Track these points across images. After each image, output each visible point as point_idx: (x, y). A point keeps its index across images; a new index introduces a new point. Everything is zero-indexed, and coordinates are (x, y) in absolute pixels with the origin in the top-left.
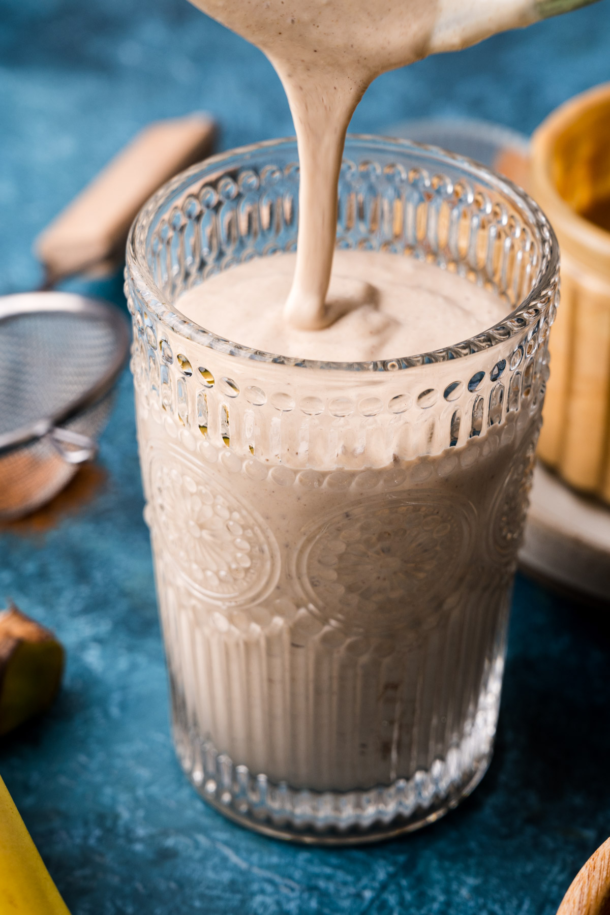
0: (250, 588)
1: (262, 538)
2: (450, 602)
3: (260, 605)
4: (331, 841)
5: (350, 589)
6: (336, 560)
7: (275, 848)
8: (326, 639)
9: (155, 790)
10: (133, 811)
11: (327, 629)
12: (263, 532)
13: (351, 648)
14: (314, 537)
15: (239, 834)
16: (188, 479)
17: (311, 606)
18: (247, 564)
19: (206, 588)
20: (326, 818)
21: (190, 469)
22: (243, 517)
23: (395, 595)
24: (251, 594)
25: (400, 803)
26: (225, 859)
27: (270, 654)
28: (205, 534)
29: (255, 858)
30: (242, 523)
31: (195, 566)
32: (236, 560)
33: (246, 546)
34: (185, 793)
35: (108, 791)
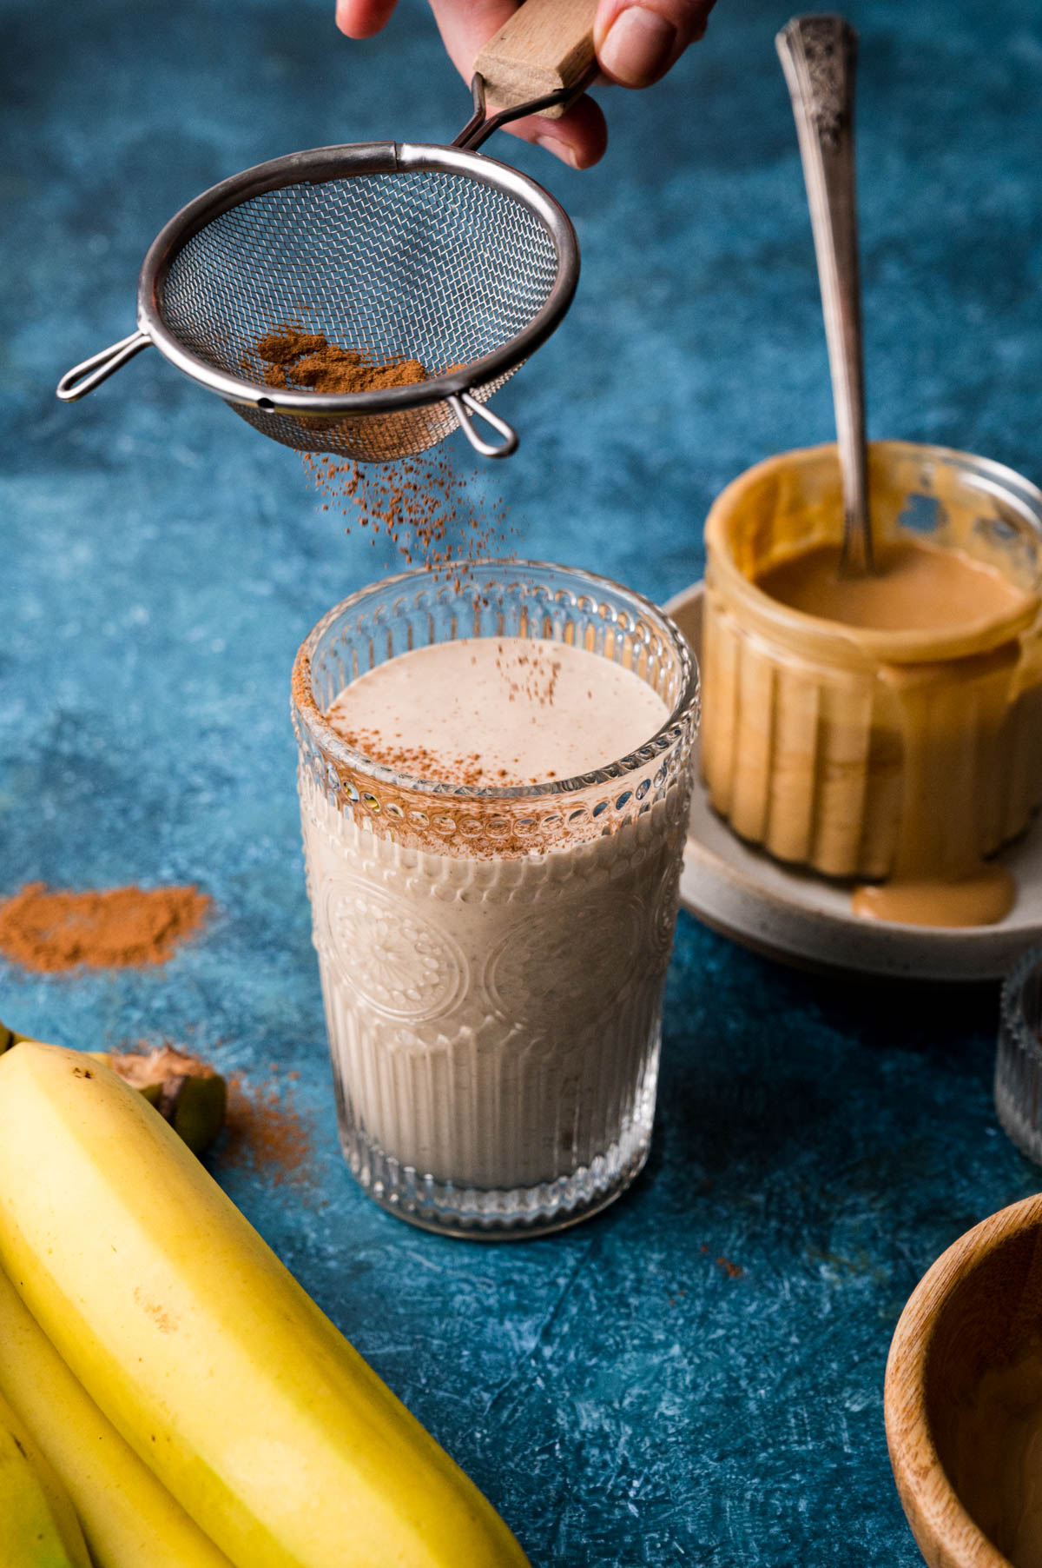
0: (438, 1004)
1: (451, 956)
2: (623, 995)
3: (448, 1018)
4: (519, 1235)
5: (535, 993)
6: (520, 969)
7: (463, 1248)
8: (511, 1043)
9: (334, 1207)
10: (318, 1231)
11: (513, 1032)
12: (452, 948)
13: (536, 1047)
14: (500, 950)
15: (427, 1240)
16: (374, 907)
17: (498, 1013)
18: (436, 980)
19: (392, 1007)
20: (513, 1214)
21: (376, 897)
22: (431, 936)
23: (574, 994)
24: (439, 1009)
25: (562, 1199)
26: (418, 1265)
27: (458, 1063)
28: (391, 956)
29: (447, 1260)
30: (431, 942)
31: (380, 988)
32: (424, 977)
33: (435, 965)
34: (365, 1207)
35: (289, 1214)
